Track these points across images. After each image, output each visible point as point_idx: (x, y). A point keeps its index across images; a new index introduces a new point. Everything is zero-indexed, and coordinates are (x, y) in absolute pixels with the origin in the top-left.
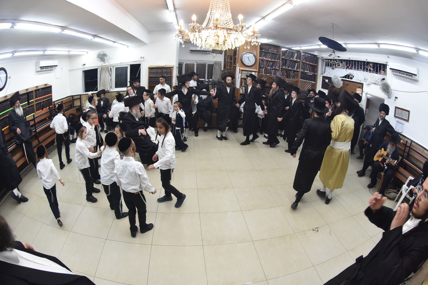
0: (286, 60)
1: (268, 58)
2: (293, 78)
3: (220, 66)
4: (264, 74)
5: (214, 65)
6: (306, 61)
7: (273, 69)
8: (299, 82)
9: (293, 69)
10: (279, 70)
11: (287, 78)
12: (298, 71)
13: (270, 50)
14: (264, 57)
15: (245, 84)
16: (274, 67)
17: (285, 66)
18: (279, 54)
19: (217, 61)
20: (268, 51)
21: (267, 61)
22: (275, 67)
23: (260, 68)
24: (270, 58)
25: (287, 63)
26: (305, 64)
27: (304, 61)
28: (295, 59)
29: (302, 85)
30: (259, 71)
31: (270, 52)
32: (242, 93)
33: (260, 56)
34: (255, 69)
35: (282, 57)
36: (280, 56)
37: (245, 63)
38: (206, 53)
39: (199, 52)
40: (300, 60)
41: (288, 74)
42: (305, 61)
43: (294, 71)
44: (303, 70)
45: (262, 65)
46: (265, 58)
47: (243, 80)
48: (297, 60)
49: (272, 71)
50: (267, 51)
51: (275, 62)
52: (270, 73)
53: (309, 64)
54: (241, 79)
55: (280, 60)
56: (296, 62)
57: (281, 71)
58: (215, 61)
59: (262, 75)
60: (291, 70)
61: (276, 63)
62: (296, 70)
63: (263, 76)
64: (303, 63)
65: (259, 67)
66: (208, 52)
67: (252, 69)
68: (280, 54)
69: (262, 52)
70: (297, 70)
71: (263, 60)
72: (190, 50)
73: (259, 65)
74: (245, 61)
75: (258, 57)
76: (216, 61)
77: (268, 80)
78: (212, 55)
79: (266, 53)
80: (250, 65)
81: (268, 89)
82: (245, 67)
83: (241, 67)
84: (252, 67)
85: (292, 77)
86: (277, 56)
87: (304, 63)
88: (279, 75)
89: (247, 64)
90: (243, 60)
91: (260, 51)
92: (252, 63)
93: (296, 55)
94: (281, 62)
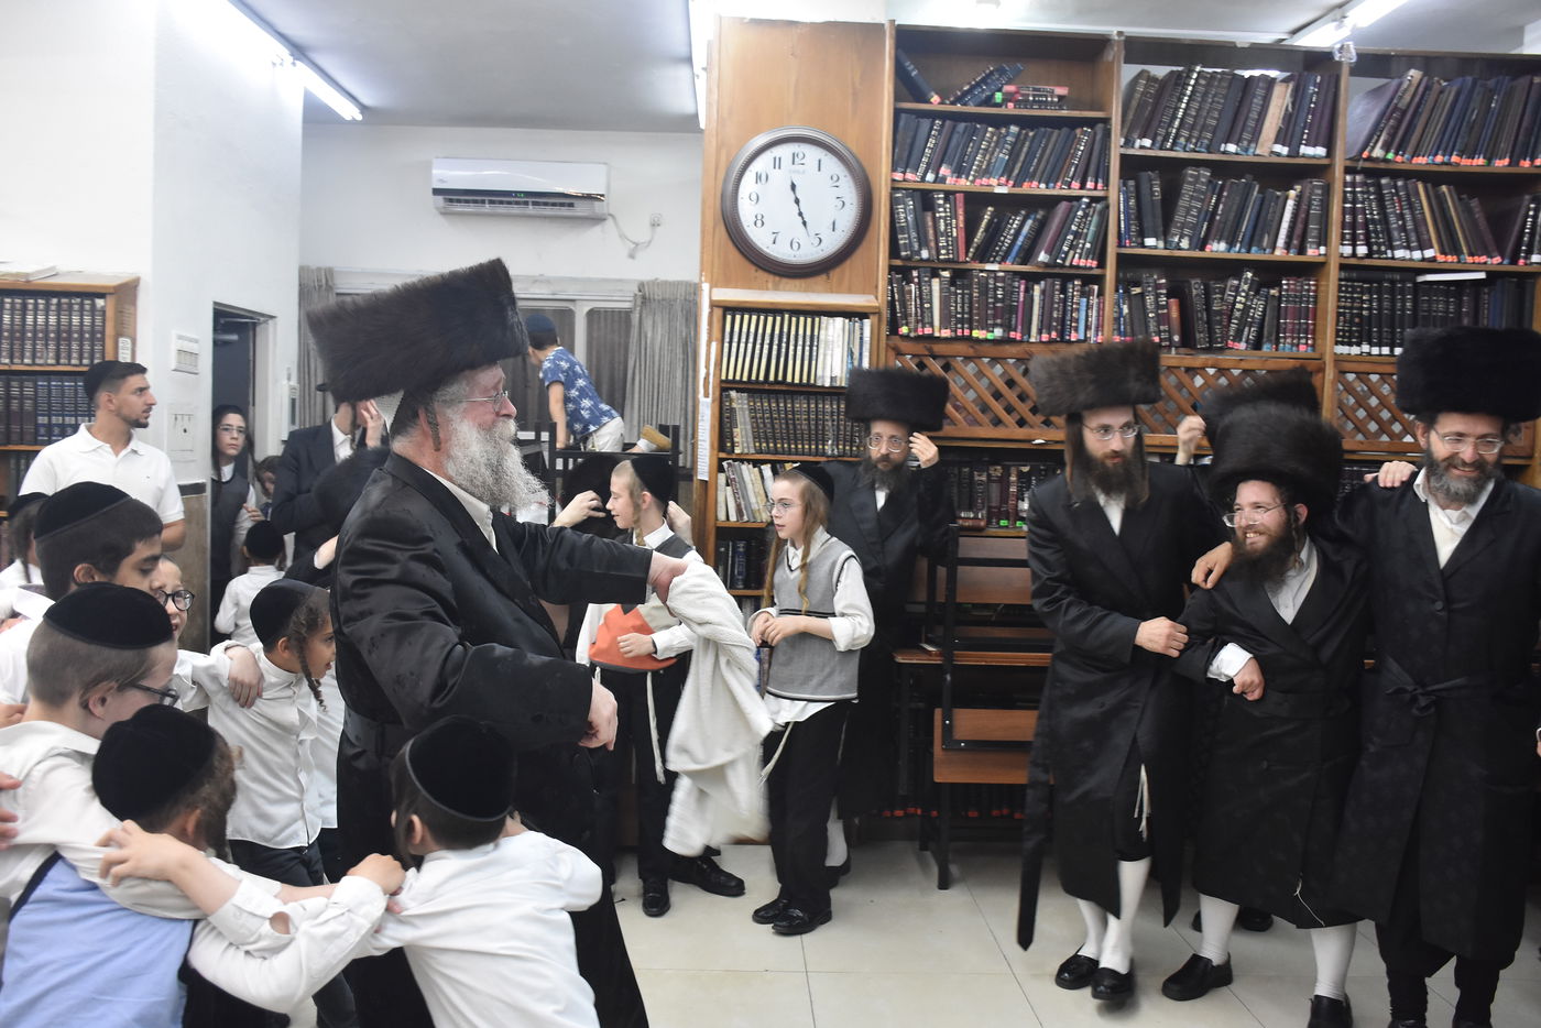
0: (1172, 170)
1: (987, 172)
2: (1257, 345)
3: (680, 324)
4: (946, 333)
5: (635, 318)
6: (1400, 148)
7: (1031, 279)
8: (1330, 373)
9: (1255, 255)
10: (1099, 280)
11: (1188, 342)
12: (1314, 269)
13: (999, 97)
14: (944, 170)
15: (756, 437)
16: (1043, 257)
17: (1165, 234)
18: (1091, 122)
19: (663, 277)
20: (988, 101)
21: (975, 201)
22: (1054, 250)
23: (901, 271)
24: (1007, 171)
25: (1183, 202)
26: (1395, 174)
27: (1378, 152)
28: (1269, 147)
29: (1361, 403)
30: (892, 304)
31: (1002, 111)
32: (733, 518)
33: (904, 157)
34: (864, 292)
35: (1129, 143)
36: (1107, 134)
37: (760, 238)
38: (564, 211)
39: (515, 210)
40: (1330, 146)
41: (1199, 305)
42: (1387, 148)
43: (1270, 273)
44: (1362, 250)
45: (923, 242)
46: (959, 171)
47: (739, 401)
48: (1294, 153)
49: (1028, 290)
50: (971, 109)
51: (1050, 203)
52: (1009, 314)
53: (1432, 178)
54: (726, 387)
55: (1102, 174)
56: (1280, 176)
57: (1124, 283)
58: (641, 286)
59: (931, 338)
60: (1232, 268)
61: (1063, 205)
62: (1293, 256)
63: (938, 348)
64: (1366, 172)
65: (892, 269)
66: (581, 209)
67: (838, 290)
68: (1106, 121)
69: (926, 123)
70: (1302, 250)
71: (925, 200)
72: (437, 192)
73: (894, 250)
74: (760, 221)
75: (883, 176)
76: (646, 276)
77: (1011, 383)
78: (623, 236)
79: (961, 126)
80: (809, 253)
81: (997, 471)
82: (762, 275)
83: (727, 282)
84: (835, 274)
85: (1250, 333)
86: (1071, 142)
87: (1374, 173)
88: (1099, 327)
89: (782, 252)
90: (747, 212)
91: (897, 113)
92: (833, 243)
93: (1280, 100)
94: (1115, 194)
